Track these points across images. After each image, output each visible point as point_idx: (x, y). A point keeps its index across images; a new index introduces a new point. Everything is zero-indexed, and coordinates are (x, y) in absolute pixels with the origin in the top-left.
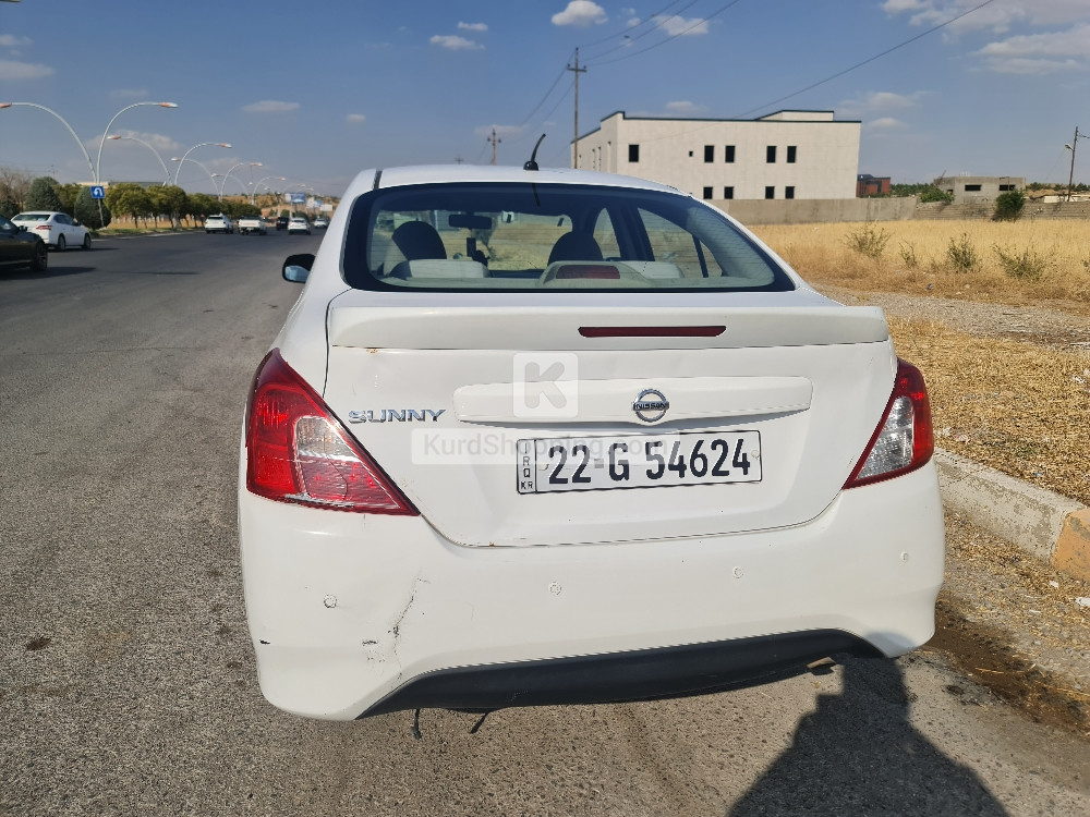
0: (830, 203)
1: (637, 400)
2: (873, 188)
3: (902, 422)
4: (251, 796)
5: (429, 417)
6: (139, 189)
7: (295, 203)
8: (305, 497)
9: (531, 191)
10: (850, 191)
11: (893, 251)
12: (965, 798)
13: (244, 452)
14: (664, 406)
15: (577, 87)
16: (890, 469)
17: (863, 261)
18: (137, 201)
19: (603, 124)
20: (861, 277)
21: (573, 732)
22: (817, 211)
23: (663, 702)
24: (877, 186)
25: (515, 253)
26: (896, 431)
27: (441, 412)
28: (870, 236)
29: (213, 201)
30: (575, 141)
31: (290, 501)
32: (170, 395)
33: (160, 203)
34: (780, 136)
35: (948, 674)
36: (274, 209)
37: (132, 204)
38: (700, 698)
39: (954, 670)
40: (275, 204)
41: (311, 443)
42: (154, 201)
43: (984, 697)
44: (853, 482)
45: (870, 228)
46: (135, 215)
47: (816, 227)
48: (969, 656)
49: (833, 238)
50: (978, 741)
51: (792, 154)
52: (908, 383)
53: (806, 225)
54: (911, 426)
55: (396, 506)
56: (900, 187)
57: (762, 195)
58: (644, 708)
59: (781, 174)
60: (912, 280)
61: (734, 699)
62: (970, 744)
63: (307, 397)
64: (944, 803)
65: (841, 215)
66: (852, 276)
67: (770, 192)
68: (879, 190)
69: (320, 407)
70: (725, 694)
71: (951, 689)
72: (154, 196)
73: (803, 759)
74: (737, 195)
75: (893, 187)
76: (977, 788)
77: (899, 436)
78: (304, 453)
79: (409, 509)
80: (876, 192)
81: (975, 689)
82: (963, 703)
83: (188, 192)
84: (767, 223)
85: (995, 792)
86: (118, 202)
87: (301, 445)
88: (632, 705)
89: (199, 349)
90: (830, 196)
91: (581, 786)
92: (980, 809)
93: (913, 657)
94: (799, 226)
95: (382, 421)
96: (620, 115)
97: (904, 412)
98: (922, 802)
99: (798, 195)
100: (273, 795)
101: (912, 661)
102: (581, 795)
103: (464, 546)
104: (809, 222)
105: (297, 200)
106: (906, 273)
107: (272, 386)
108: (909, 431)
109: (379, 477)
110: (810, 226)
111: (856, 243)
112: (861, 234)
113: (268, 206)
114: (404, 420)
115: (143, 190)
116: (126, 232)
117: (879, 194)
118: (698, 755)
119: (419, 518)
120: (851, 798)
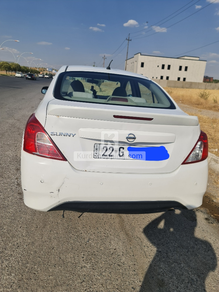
0: (195, 83)
1: (128, 136)
2: (208, 80)
3: (200, 148)
4: (21, 227)
5: (72, 136)
6: (8, 63)
7: (49, 71)
8: (38, 153)
9: (108, 75)
10: (201, 81)
11: (211, 98)
12: (205, 247)
13: (23, 140)
14: (134, 138)
15: (128, 45)
16: (195, 160)
17: (202, 100)
18: (7, 67)
19: (135, 56)
20: (201, 105)
21: (105, 220)
22: (191, 85)
23: (129, 215)
24: (209, 80)
25: (107, 90)
26: (198, 150)
27: (75, 134)
28: (205, 94)
29: (28, 69)
30: (126, 60)
31: (34, 154)
32: (11, 121)
33: (13, 68)
34: (183, 63)
35: (206, 215)
36: (44, 72)
37: (6, 68)
38: (139, 215)
39: (208, 214)
40: (44, 71)
41: (41, 139)
42: (12, 67)
43: (215, 222)
44: (184, 163)
45: (205, 91)
46: (7, 71)
47: (191, 90)
48: (213, 211)
49: (194, 93)
50: (211, 233)
51: (186, 69)
52: (203, 138)
53: (188, 89)
54: (202, 149)
55: (61, 158)
56: (215, 80)
57: (176, 79)
58: (124, 216)
59: (182, 74)
60: (214, 107)
61: (148, 216)
62: (209, 234)
63: (40, 127)
64: (199, 249)
65: (198, 87)
66: (198, 105)
67: (179, 79)
68: (210, 81)
69: (43, 130)
70: (146, 214)
71: (206, 219)
72: (12, 66)
73: (164, 233)
74: (170, 79)
75: (214, 80)
76: (209, 245)
77: (199, 152)
78: (38, 142)
79: (64, 159)
80: (209, 81)
81: (213, 220)
82: (209, 223)
83: (21, 66)
84: (177, 87)
85: (213, 247)
86: (2, 67)
87: (38, 140)
88: (121, 215)
89: (20, 109)
90: (195, 81)
91: (105, 234)
92: (209, 251)
93: (197, 209)
94: (186, 89)
95: (59, 135)
96: (140, 54)
97: (201, 145)
98: (193, 247)
99: (187, 80)
100: (26, 228)
101: (197, 210)
102: (104, 236)
103: (79, 170)
104: (189, 88)
105: (50, 70)
106: (213, 105)
107: (32, 123)
108: (201, 151)
109: (57, 150)
110: (189, 89)
111: (201, 95)
112: (202, 93)
113: (42, 71)
114: (65, 136)
115: (9, 64)
116: (4, 75)
117: (210, 82)
118: (137, 229)
119: (67, 162)
120: (175, 244)
